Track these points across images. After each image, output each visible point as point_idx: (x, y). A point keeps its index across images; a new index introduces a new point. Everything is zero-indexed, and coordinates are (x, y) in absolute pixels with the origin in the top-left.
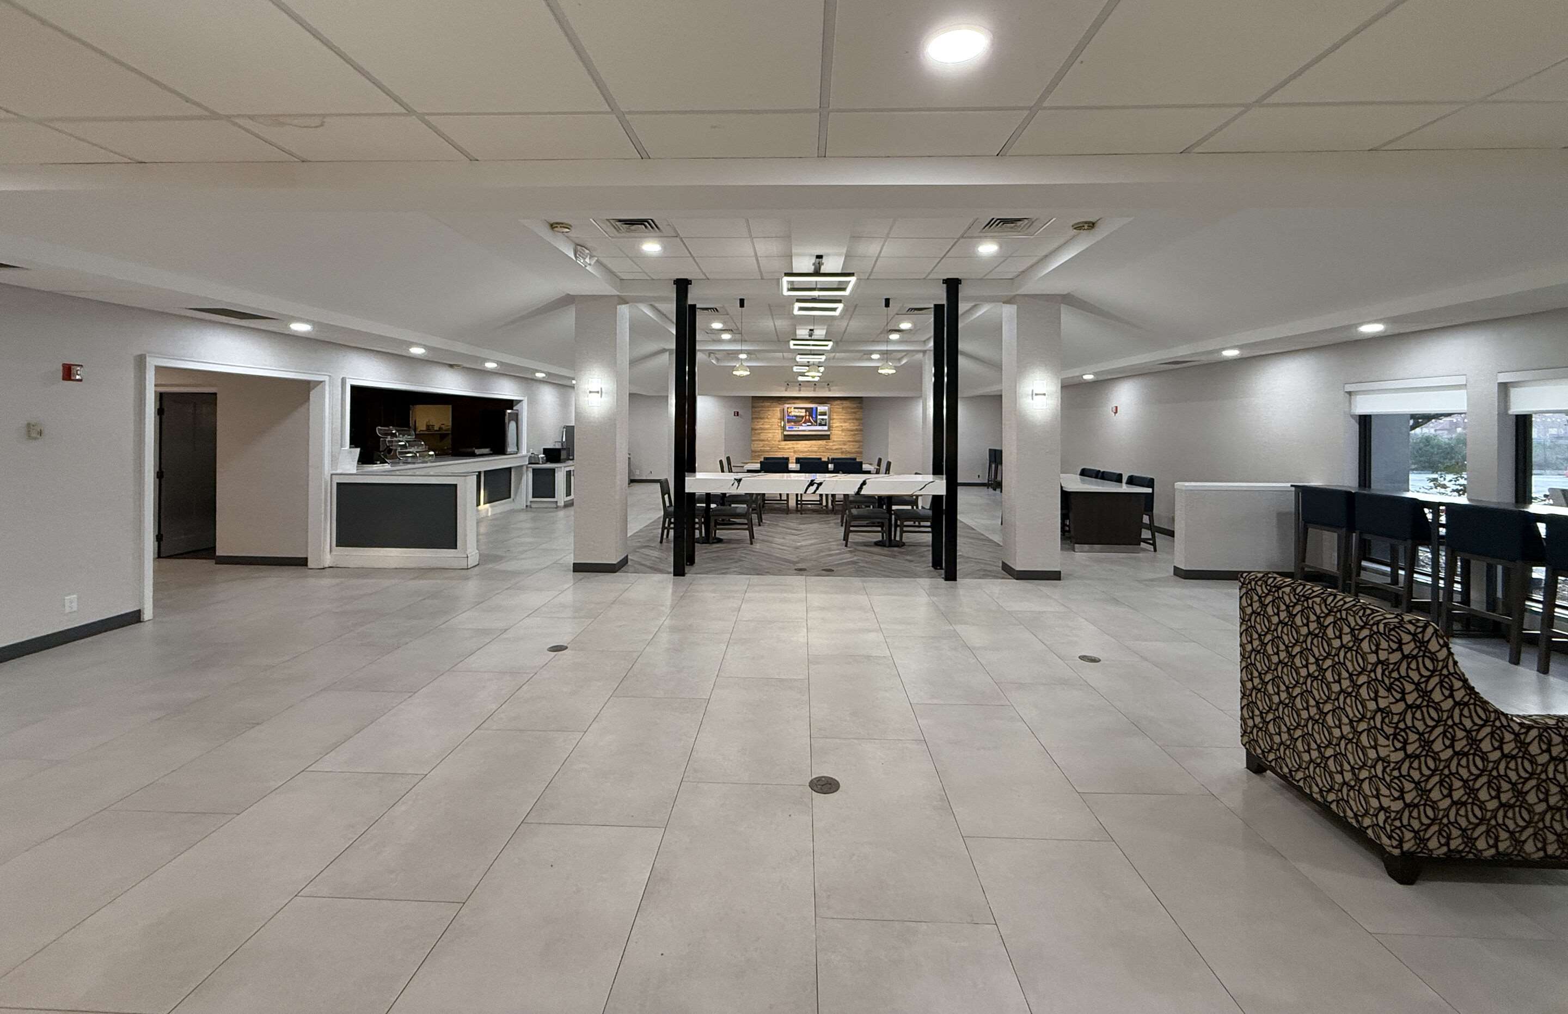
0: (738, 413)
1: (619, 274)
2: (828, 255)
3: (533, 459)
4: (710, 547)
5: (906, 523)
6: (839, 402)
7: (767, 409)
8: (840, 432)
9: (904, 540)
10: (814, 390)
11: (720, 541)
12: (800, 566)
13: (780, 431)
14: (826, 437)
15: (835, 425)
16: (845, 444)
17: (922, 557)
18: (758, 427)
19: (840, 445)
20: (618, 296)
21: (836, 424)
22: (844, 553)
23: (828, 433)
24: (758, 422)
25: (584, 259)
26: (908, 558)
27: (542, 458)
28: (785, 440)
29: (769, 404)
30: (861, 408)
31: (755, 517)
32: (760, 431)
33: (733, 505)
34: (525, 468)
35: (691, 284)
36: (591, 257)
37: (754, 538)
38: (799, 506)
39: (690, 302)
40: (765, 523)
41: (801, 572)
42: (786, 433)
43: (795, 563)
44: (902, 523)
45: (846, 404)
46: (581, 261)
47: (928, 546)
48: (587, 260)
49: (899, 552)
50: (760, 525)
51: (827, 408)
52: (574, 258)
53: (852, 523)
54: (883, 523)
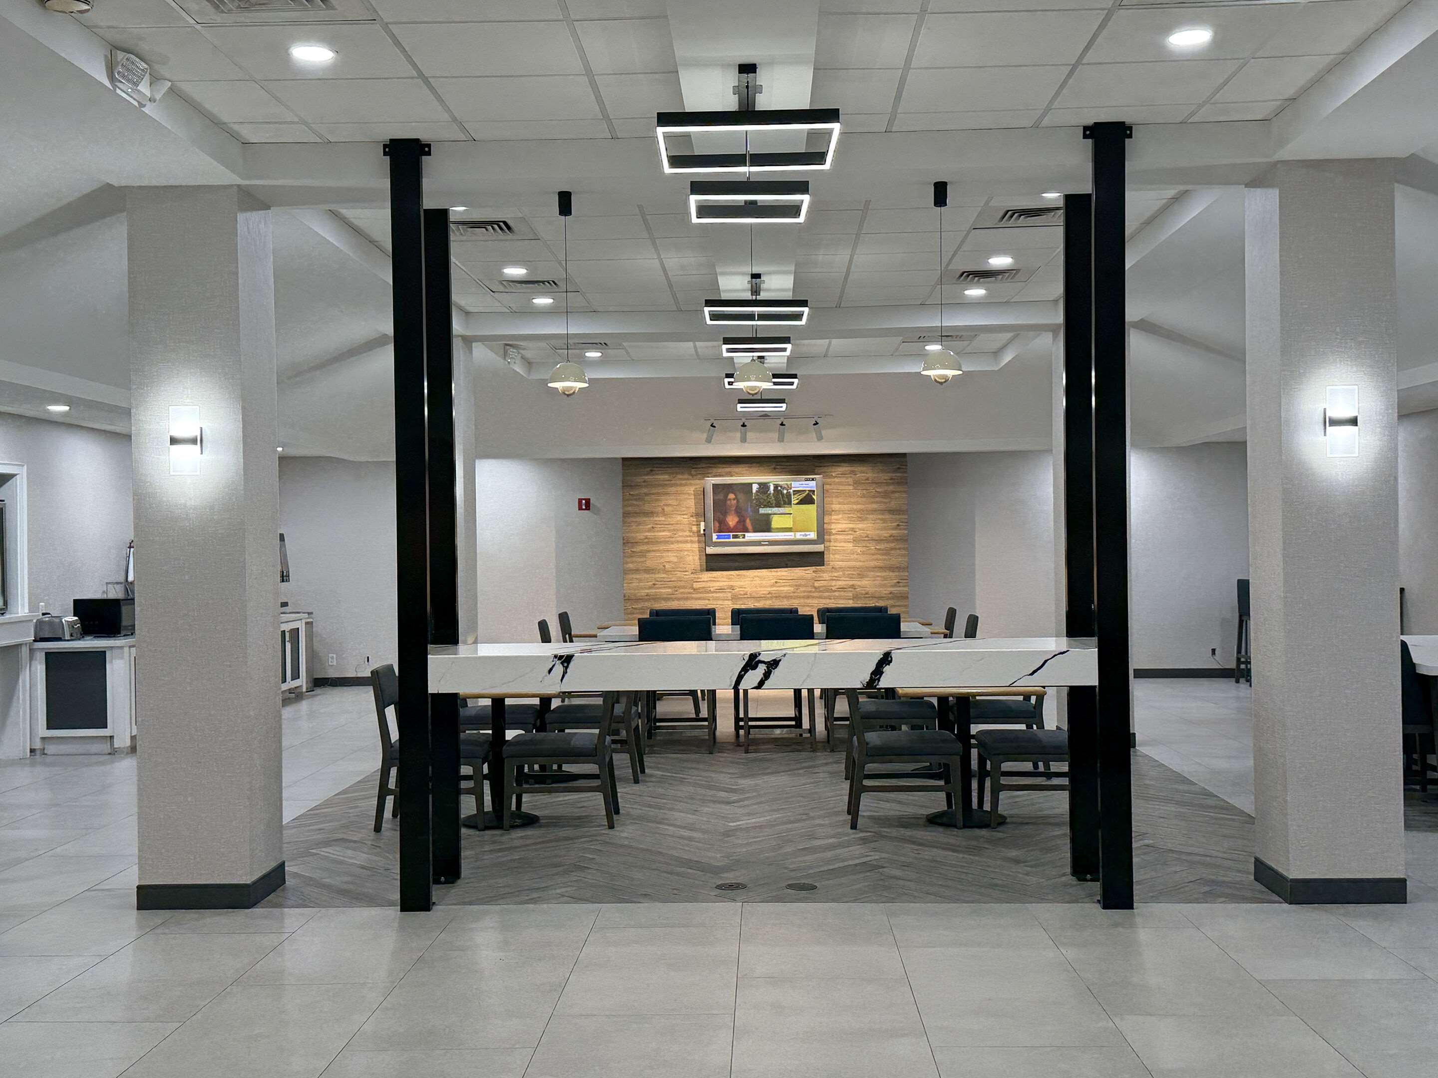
0: (588, 502)
1: (236, 127)
2: (772, 63)
3: (46, 628)
4: (505, 838)
5: (1007, 766)
6: (844, 468)
7: (661, 490)
8: (851, 545)
9: (1001, 810)
10: (781, 439)
11: (530, 821)
12: (730, 877)
13: (696, 545)
14: (814, 559)
15: (835, 527)
16: (861, 576)
17: (1049, 850)
18: (640, 536)
19: (851, 577)
20: (239, 186)
21: (838, 524)
22: (848, 844)
23: (819, 548)
24: (639, 524)
25: (136, 84)
26: (1013, 853)
27: (71, 624)
28: (709, 569)
29: (666, 477)
30: (902, 482)
31: (622, 761)
32: (645, 547)
33: (567, 731)
34: (25, 651)
35: (429, 154)
36: (155, 79)
37: (617, 812)
38: (742, 732)
39: (428, 203)
40: (651, 776)
41: (731, 893)
42: (710, 550)
43: (716, 871)
44: (997, 767)
45: (864, 472)
46: (124, 91)
47: (1063, 824)
48: (144, 88)
49: (990, 841)
50: (636, 781)
51: (813, 483)
52: (107, 83)
53: (871, 767)
54: (947, 766)
